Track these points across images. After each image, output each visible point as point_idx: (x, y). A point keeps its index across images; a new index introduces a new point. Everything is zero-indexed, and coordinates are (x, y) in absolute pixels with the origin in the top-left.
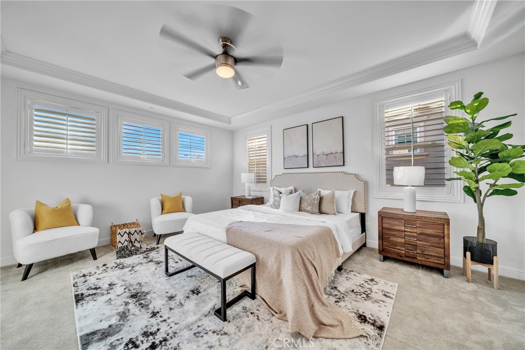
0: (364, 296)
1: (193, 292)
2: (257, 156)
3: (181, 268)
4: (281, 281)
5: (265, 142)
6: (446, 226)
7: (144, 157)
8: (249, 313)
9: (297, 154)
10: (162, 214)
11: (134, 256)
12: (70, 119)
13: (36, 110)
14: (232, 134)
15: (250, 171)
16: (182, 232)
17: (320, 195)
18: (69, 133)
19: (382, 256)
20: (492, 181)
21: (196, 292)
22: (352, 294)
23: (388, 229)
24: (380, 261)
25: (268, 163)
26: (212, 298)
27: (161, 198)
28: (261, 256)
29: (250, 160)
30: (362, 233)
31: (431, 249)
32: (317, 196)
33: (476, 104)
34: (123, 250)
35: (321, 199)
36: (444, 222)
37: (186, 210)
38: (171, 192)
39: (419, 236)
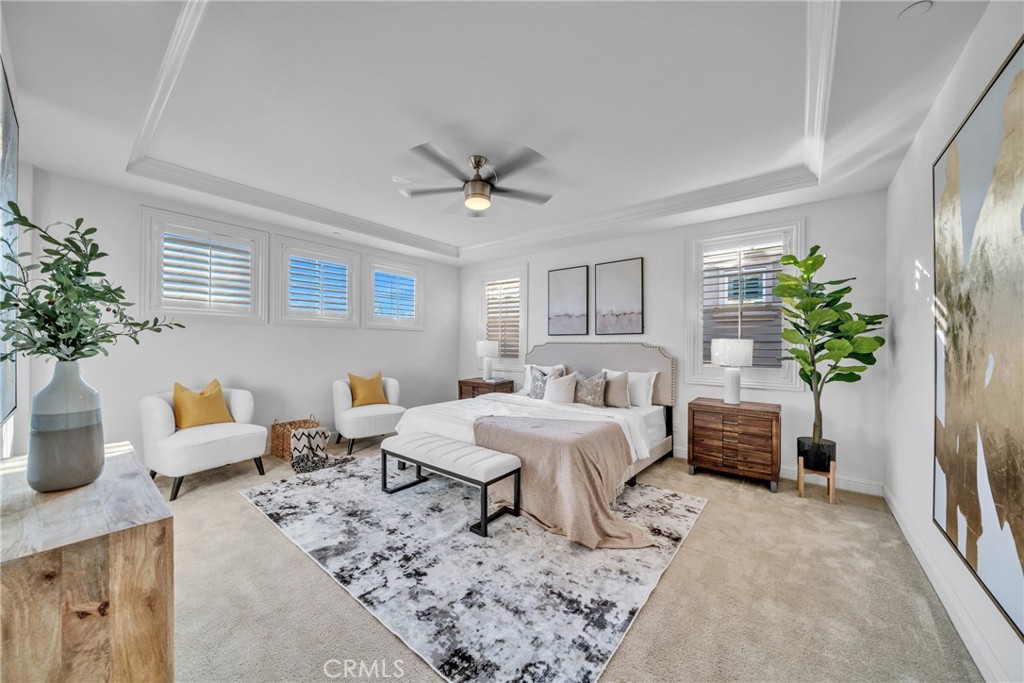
0: (662, 511)
1: (433, 509)
2: (503, 312)
3: (403, 484)
4: (557, 488)
5: (517, 290)
6: (774, 423)
7: (321, 313)
8: (514, 529)
9: (570, 313)
10: (353, 406)
11: (321, 470)
12: (214, 252)
13: (166, 240)
14: (458, 274)
15: (490, 338)
16: (396, 434)
17: (605, 377)
18: (214, 275)
19: (692, 467)
20: (833, 363)
21: (437, 509)
22: (647, 510)
23: (701, 428)
24: (690, 474)
25: (522, 324)
26: (462, 515)
27: (349, 380)
28: (528, 458)
29: (489, 318)
30: (667, 436)
31: (756, 454)
32: (602, 380)
33: (810, 262)
34: (302, 461)
35: (607, 385)
36: (772, 417)
37: (390, 401)
38: (364, 372)
39: (741, 437)
